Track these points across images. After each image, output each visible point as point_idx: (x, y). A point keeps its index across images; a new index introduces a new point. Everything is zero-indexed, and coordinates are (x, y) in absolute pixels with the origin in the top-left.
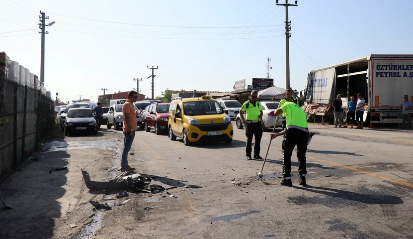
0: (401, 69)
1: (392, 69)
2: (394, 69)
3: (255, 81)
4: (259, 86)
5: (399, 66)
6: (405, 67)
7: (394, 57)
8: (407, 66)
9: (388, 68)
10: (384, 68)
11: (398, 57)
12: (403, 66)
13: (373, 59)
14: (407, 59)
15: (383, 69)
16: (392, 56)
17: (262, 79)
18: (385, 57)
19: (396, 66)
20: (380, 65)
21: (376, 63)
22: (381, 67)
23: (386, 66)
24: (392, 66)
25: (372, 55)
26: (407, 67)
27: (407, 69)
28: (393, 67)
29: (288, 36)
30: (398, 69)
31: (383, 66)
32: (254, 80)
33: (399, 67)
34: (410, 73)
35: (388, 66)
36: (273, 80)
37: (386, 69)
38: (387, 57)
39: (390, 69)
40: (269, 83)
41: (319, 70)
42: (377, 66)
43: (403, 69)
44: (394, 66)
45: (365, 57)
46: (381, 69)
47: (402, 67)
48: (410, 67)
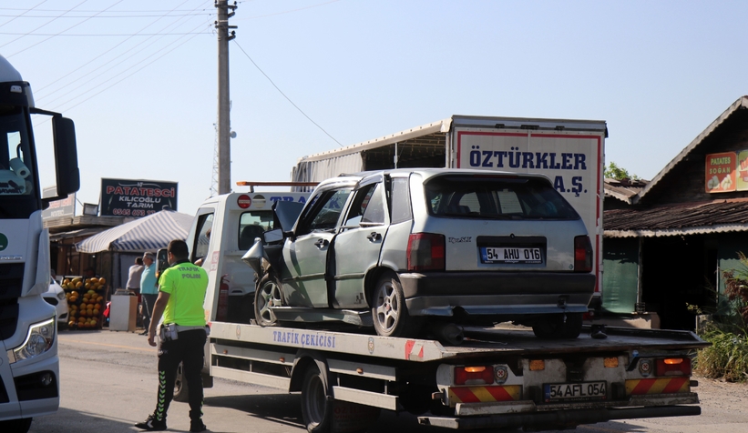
0: (545, 167)
1: (517, 165)
2: (525, 166)
3: (110, 189)
4: (124, 205)
5: (538, 154)
6: (558, 160)
7: (523, 127)
8: (564, 155)
9: (506, 160)
10: (494, 160)
11: (536, 128)
12: (553, 155)
13: (457, 129)
14: (564, 133)
15: (491, 165)
16: (519, 124)
17: (135, 182)
18: (498, 126)
19: (531, 155)
20: (481, 150)
21: (467, 143)
22: (483, 158)
23: (500, 154)
24: (518, 154)
25: (454, 117)
26: (565, 161)
27: (564, 167)
28: (522, 157)
29: (225, 34)
30: (538, 166)
31: (490, 154)
32: (106, 183)
33: (541, 159)
34: (574, 179)
35: (505, 153)
36: (174, 185)
37: (500, 165)
38: (502, 126)
39: (511, 165)
40: (163, 196)
41: (322, 159)
42: (472, 153)
43: (552, 167)
44: (525, 154)
45: (438, 123)
46: (485, 165)
47: (548, 159)
48: (572, 161)
